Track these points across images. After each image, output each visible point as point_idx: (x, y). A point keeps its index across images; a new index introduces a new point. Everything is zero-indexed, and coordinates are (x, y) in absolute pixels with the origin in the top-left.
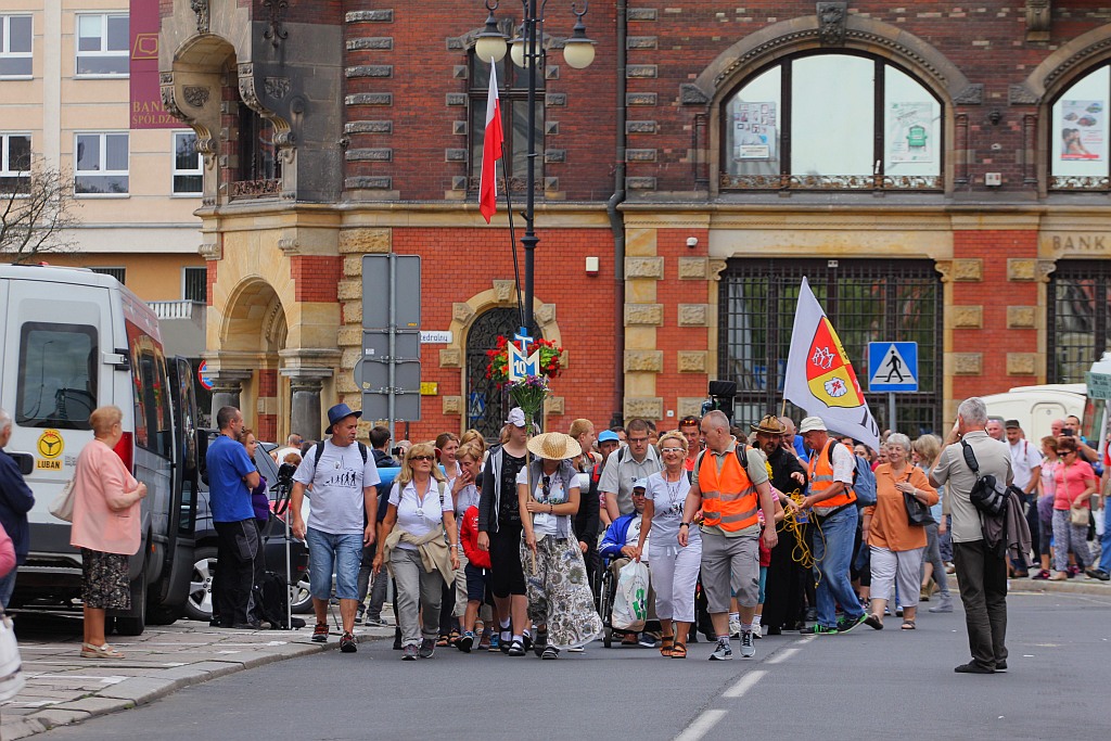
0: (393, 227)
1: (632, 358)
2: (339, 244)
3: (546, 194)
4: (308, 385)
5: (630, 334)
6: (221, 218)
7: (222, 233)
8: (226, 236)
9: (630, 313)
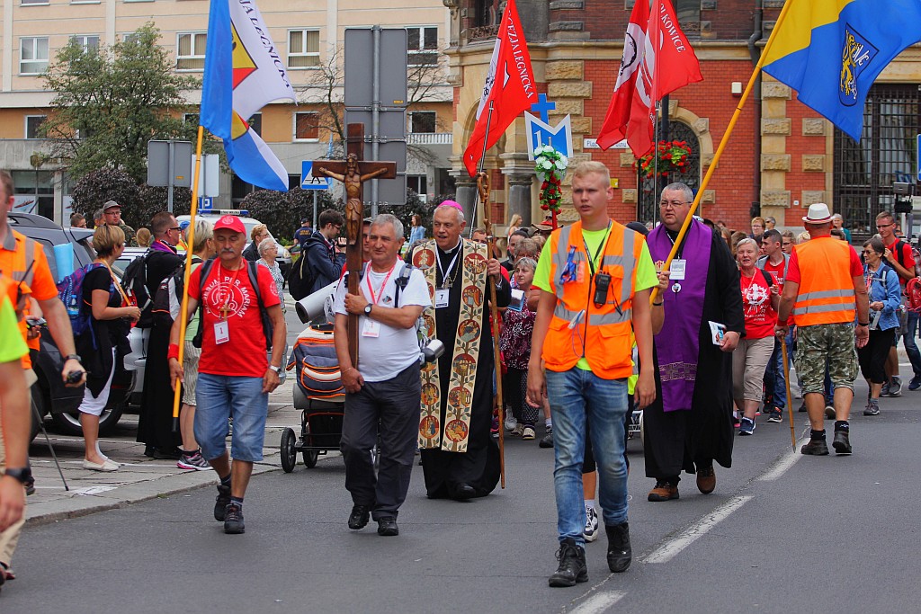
0: (585, 60)
1: (767, 160)
2: (545, 74)
3: (702, 34)
4: (521, 181)
5: (765, 142)
6: (462, 55)
7: (463, 67)
8: (466, 69)
9: (765, 126)
